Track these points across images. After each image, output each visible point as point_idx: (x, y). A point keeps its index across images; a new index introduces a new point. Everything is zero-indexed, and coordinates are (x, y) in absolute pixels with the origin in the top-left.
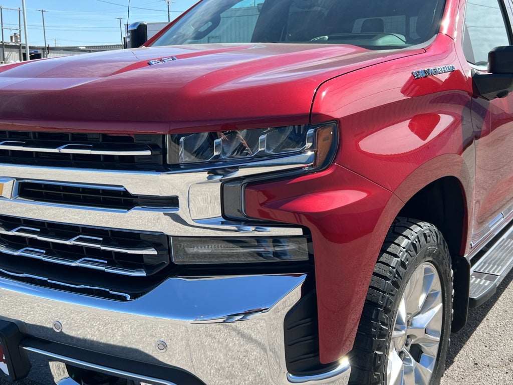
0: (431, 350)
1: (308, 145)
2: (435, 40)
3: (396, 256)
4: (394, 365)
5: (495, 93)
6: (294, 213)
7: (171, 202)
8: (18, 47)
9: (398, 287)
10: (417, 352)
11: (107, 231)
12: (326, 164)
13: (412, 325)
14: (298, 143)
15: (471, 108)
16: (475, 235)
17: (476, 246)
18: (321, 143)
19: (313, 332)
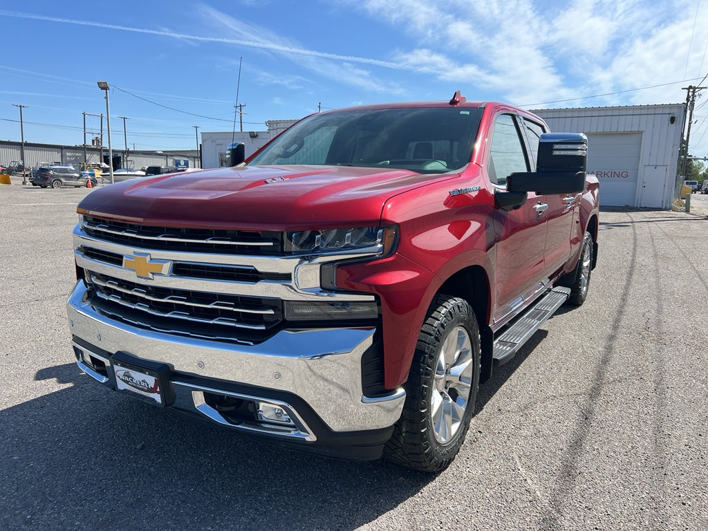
0: (465, 393)
1: (379, 240)
2: (468, 167)
3: (438, 320)
4: (436, 400)
5: (512, 206)
6: (368, 285)
7: (286, 277)
8: (99, 150)
9: (439, 341)
10: (453, 394)
11: (237, 297)
12: (390, 254)
13: (450, 373)
14: (371, 239)
15: (493, 217)
16: (497, 313)
17: (498, 323)
18: (387, 239)
19: (381, 366)
